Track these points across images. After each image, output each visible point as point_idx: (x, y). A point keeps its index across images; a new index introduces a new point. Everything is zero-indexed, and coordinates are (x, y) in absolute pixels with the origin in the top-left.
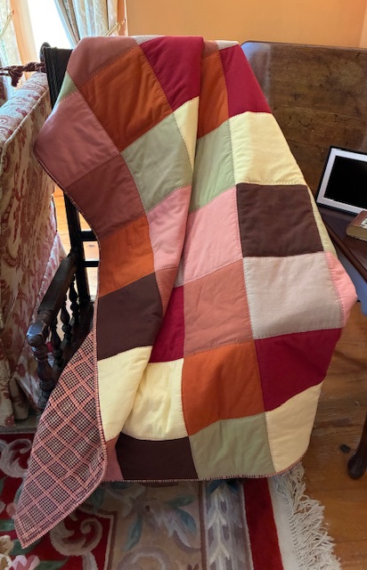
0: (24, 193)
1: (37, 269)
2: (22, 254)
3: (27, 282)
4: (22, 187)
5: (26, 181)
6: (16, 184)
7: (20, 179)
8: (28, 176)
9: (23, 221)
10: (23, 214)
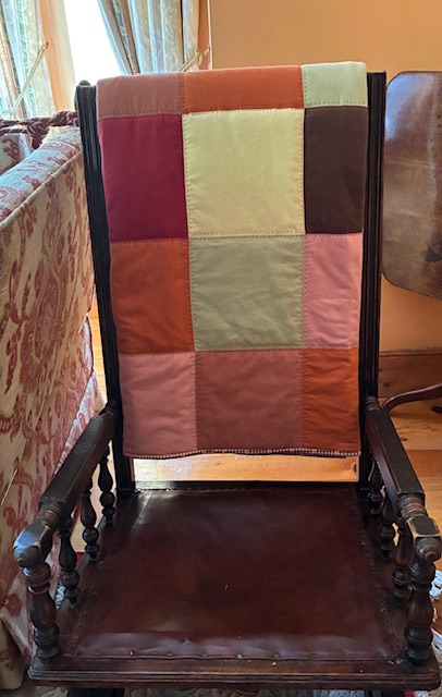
0: (28, 311)
1: (53, 433)
2: (23, 410)
3: (33, 455)
4: (25, 302)
5: (32, 291)
6: (12, 295)
7: (21, 288)
8: (38, 282)
9: (25, 356)
10: (26, 345)
